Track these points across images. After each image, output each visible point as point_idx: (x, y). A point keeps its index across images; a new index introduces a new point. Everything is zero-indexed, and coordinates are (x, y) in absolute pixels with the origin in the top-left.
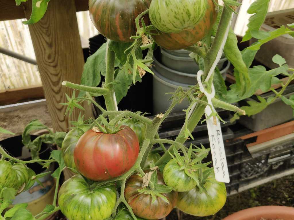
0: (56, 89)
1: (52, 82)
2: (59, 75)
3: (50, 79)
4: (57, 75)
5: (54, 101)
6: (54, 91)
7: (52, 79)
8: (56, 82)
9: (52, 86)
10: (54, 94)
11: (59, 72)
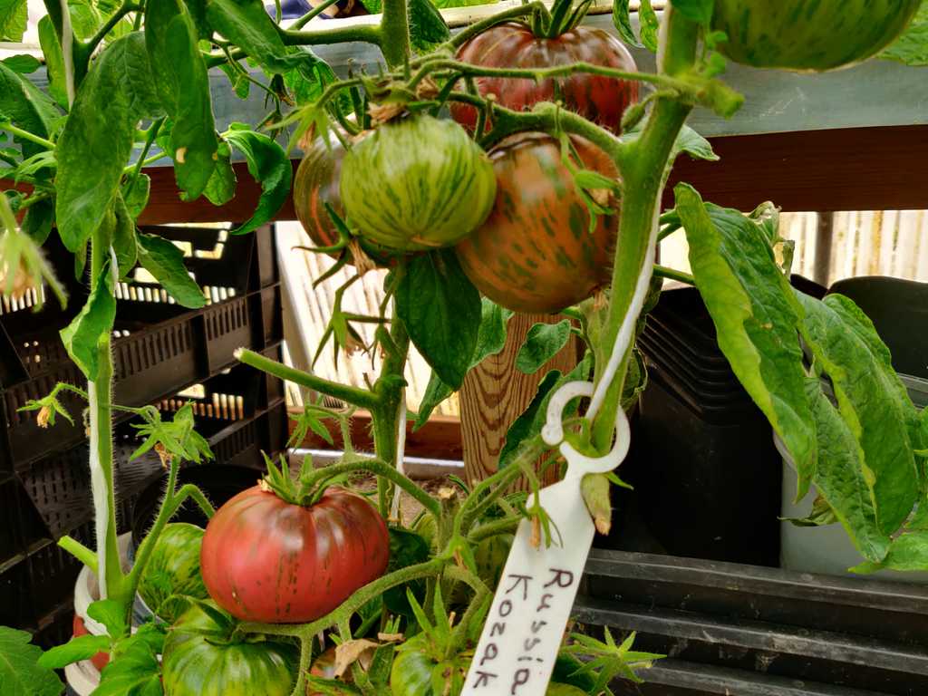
0: (492, 414)
1: (484, 393)
2: (504, 379)
3: (480, 384)
4: (498, 377)
5: (483, 448)
6: (485, 420)
7: (484, 385)
8: (493, 395)
9: (483, 403)
10: (484, 427)
11: (506, 370)
